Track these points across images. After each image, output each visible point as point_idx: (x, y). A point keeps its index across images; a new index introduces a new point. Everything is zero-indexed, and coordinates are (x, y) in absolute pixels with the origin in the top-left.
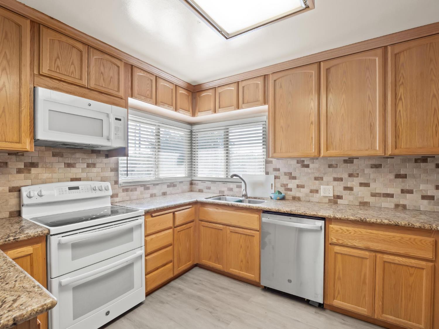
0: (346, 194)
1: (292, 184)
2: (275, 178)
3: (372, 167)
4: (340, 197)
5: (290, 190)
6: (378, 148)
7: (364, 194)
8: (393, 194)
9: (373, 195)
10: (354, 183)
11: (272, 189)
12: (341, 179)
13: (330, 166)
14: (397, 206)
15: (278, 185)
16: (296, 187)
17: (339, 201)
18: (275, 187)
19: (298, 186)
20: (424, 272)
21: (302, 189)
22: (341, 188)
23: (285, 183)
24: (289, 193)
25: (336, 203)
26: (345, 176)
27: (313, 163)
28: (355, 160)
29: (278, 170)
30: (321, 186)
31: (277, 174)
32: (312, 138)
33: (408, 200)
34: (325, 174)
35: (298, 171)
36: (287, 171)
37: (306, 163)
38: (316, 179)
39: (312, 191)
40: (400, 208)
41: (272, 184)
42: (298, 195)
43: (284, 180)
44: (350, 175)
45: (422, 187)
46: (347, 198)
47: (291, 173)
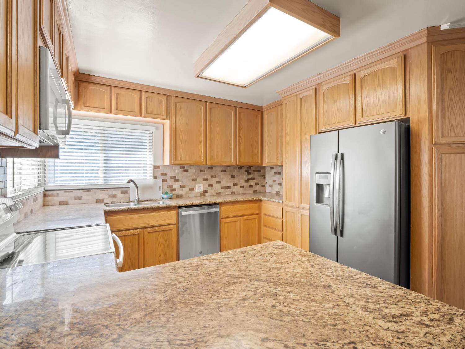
0: (209, 189)
1: (176, 186)
2: (163, 182)
3: (222, 172)
4: (206, 191)
5: (175, 190)
6: (233, 161)
7: (217, 187)
8: (230, 187)
9: (223, 188)
10: (213, 181)
11: (160, 191)
12: (206, 180)
13: (201, 171)
14: (232, 193)
15: (165, 187)
16: (179, 186)
17: (206, 194)
18: (162, 189)
19: (181, 187)
21: (183, 189)
22: (207, 185)
23: (170, 185)
24: (174, 192)
25: (204, 195)
26: (209, 177)
27: (191, 169)
28: (214, 167)
29: (165, 174)
30: (196, 185)
31: (164, 177)
32: (201, 152)
33: (237, 189)
34: (198, 176)
35: (181, 175)
36: (172, 175)
37: (186, 169)
38: (193, 180)
39: (190, 189)
40: (233, 194)
41: (160, 187)
42: (181, 193)
43: (170, 182)
44: (212, 177)
45: (240, 181)
46: (211, 191)
47: (175, 177)
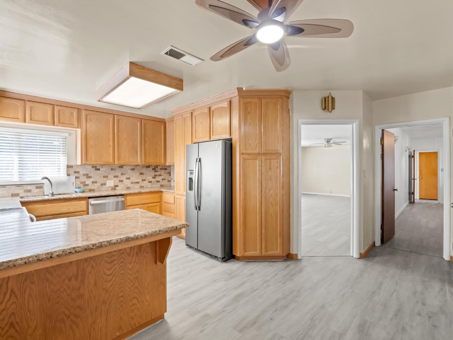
0: (120, 185)
1: (89, 181)
2: (76, 178)
3: (131, 170)
4: (117, 186)
5: (88, 185)
6: (139, 162)
7: (127, 183)
8: (139, 182)
9: (132, 183)
10: (123, 178)
11: (73, 186)
12: (117, 177)
13: (112, 169)
14: (141, 187)
15: (78, 183)
16: (91, 183)
17: (117, 188)
18: (76, 184)
19: (93, 182)
20: (158, 207)
21: (95, 184)
22: (118, 181)
23: (83, 181)
24: (87, 187)
25: (115, 189)
26: (119, 175)
27: (102, 167)
28: (124, 166)
29: (78, 172)
30: (108, 181)
31: (77, 175)
32: (110, 154)
33: (145, 184)
34: (109, 174)
35: (92, 173)
36: (85, 172)
37: (98, 168)
38: (104, 177)
39: (102, 185)
40: (142, 187)
41: (73, 183)
42: (93, 188)
43: (83, 179)
44: (122, 174)
45: (148, 178)
46: (121, 186)
47: (88, 174)
